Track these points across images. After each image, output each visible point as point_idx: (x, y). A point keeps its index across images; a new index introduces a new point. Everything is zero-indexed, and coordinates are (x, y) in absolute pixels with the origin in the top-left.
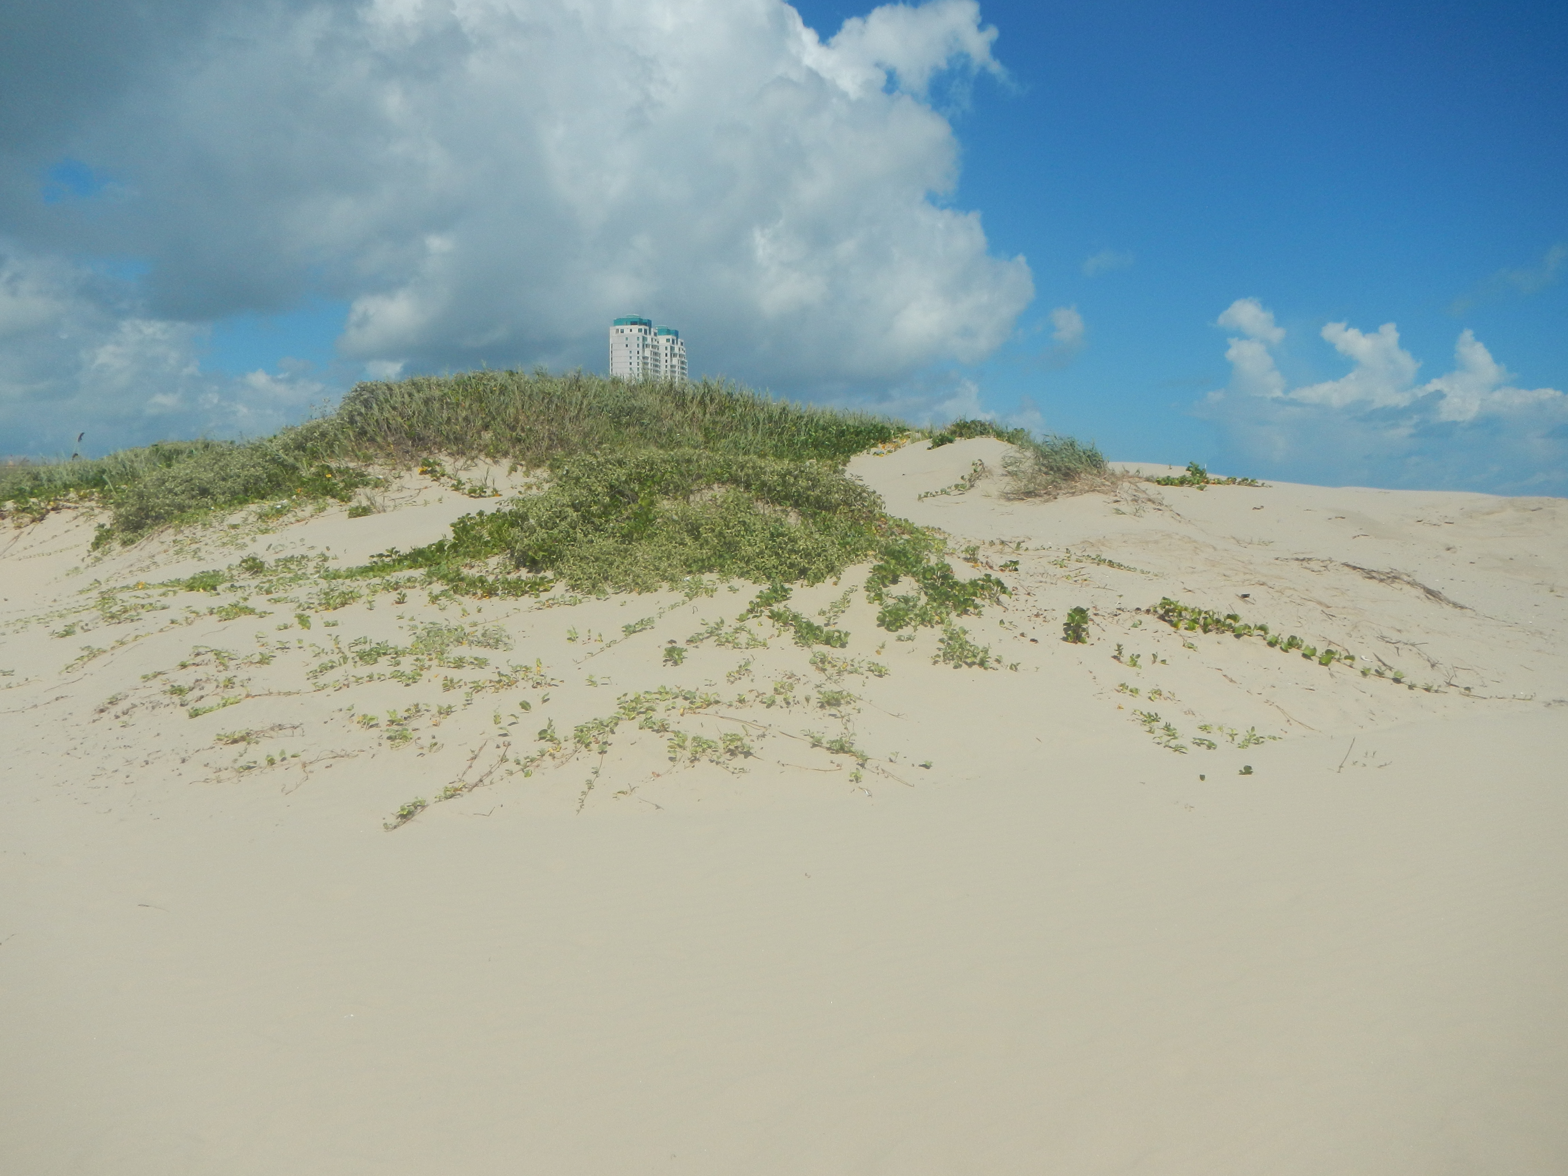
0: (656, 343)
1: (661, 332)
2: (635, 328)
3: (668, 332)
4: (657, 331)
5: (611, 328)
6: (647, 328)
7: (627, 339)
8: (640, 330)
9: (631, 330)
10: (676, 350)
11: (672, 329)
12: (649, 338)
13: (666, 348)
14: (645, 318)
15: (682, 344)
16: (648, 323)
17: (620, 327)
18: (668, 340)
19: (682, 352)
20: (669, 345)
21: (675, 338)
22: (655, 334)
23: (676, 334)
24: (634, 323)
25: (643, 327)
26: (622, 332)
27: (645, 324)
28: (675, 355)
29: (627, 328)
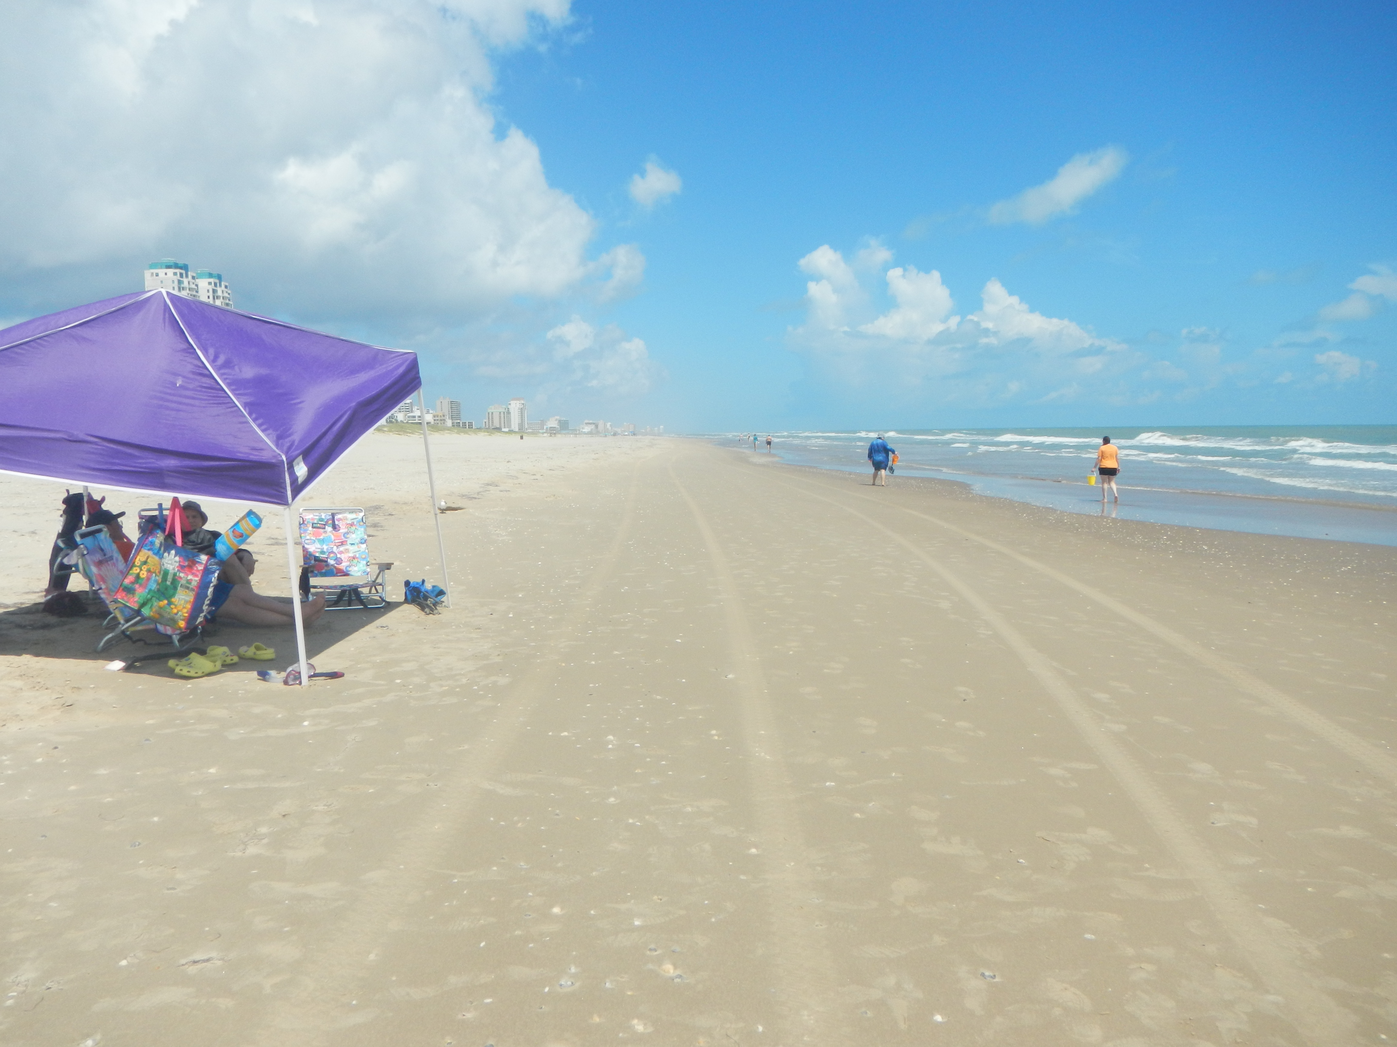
0: (194, 286)
1: (200, 276)
2: (170, 272)
3: (211, 275)
4: (194, 275)
5: (146, 272)
6: (183, 272)
7: (162, 282)
8: (175, 274)
9: (166, 274)
10: (220, 293)
11: (215, 273)
12: (185, 281)
13: (208, 291)
14: (181, 262)
15: (226, 287)
16: (185, 268)
17: (155, 271)
18: (210, 283)
19: (226, 295)
20: (211, 288)
21: (217, 281)
22: (193, 278)
23: (219, 277)
24: (168, 267)
25: (178, 271)
26: (157, 275)
27: (181, 268)
28: (218, 297)
29: (161, 272)
